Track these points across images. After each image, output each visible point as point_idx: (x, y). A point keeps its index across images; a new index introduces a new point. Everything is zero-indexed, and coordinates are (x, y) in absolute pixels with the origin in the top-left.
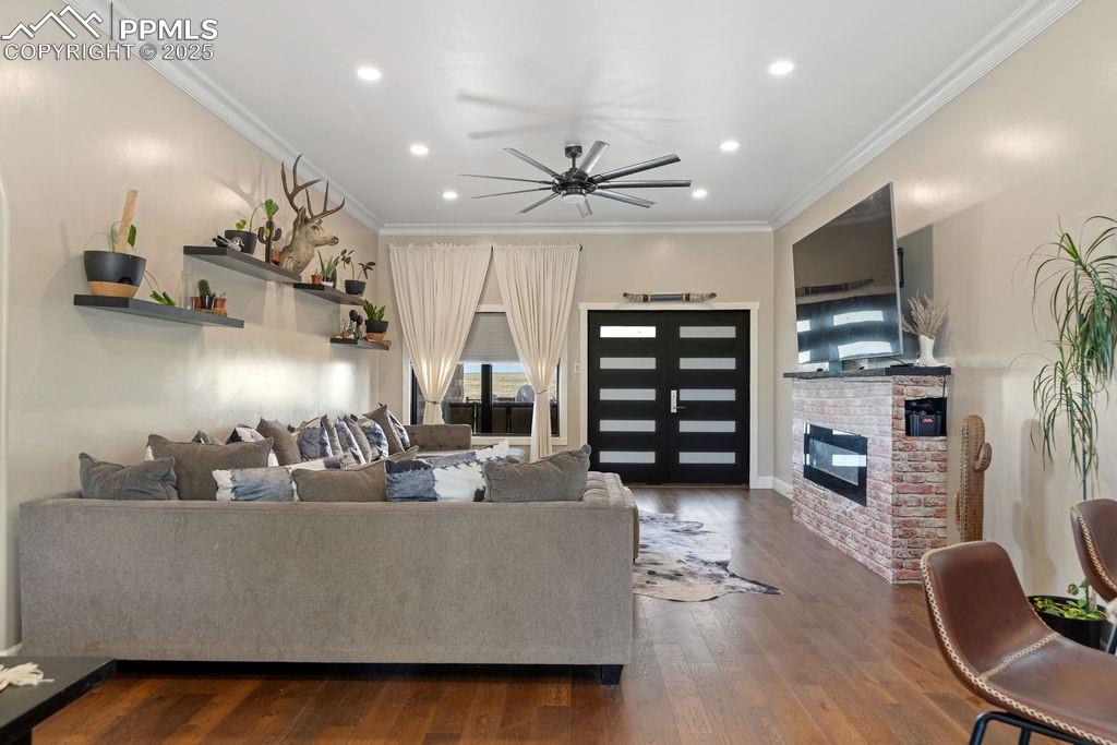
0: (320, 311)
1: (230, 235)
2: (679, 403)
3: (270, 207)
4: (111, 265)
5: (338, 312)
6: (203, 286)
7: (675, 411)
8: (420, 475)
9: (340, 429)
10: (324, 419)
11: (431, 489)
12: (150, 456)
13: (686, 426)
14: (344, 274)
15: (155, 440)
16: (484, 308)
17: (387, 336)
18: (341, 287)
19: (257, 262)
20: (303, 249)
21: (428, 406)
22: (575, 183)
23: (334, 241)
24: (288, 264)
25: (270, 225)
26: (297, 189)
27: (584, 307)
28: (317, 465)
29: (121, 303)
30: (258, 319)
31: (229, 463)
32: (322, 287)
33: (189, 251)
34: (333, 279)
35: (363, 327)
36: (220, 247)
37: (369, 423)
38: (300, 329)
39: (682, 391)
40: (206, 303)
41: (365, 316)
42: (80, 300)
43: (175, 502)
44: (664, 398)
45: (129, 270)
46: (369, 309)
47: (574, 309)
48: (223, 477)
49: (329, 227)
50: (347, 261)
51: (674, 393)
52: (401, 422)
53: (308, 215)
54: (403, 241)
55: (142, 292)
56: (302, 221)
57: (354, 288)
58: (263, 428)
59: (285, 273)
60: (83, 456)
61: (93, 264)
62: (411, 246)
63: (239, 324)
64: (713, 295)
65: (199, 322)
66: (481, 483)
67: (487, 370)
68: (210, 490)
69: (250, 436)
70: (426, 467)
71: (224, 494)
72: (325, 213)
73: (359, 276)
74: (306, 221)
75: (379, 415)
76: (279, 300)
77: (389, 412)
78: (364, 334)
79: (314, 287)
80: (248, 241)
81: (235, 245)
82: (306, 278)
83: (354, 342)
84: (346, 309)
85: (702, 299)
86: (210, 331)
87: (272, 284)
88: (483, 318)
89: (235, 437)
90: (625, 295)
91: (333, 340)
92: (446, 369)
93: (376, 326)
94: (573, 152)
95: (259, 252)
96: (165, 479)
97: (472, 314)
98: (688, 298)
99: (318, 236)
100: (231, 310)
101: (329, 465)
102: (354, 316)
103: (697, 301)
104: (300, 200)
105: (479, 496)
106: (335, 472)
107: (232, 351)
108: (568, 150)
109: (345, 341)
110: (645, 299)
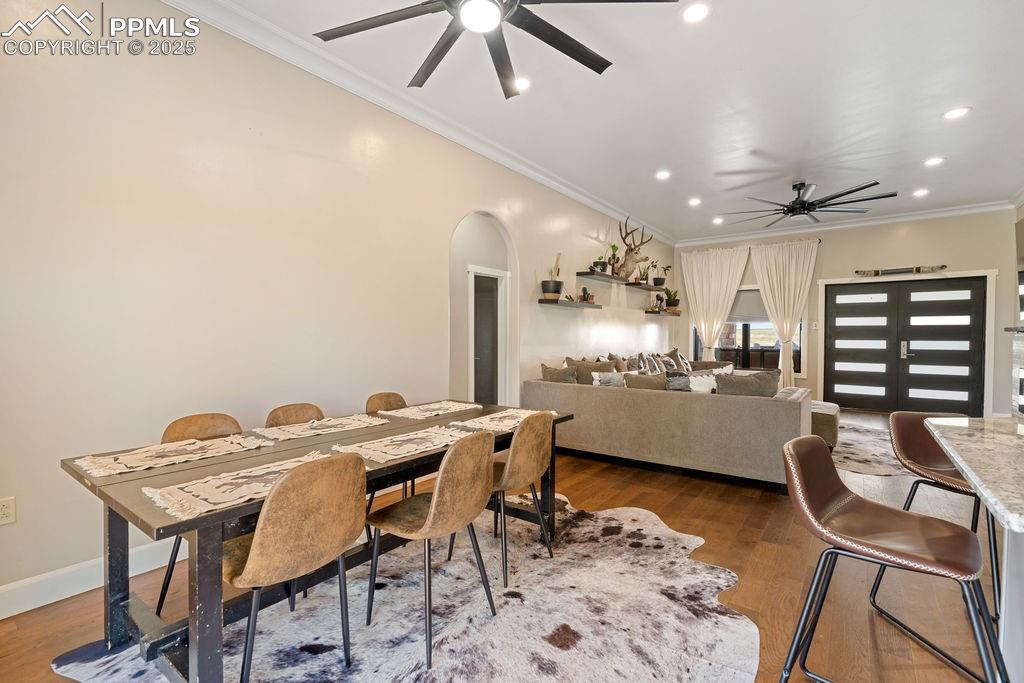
0: (639, 296)
1: (596, 264)
2: (909, 351)
3: (614, 248)
4: (551, 285)
5: (649, 296)
6: (585, 290)
7: (905, 357)
8: (682, 380)
9: (650, 361)
10: (641, 355)
11: (688, 386)
12: (565, 366)
13: (915, 369)
14: (653, 275)
15: (568, 360)
16: (744, 288)
17: (678, 308)
18: (651, 282)
19: (607, 276)
20: (630, 265)
21: (705, 350)
22: (800, 207)
23: (647, 259)
24: (623, 274)
25: (614, 255)
26: (627, 235)
27: (822, 284)
28: (635, 373)
29: (555, 302)
30: (608, 303)
31: (598, 369)
32: (640, 284)
33: (579, 274)
34: (647, 279)
35: (664, 304)
36: (592, 272)
37: (667, 359)
38: (628, 307)
39: (911, 342)
40: (586, 298)
41: (665, 297)
42: (541, 301)
43: (576, 384)
44: (894, 348)
45: (557, 287)
46: (668, 292)
47: (814, 284)
48: (595, 375)
49: (644, 251)
50: (655, 267)
51: (904, 344)
52: (688, 358)
53: (633, 247)
54: (689, 250)
55: (562, 297)
56: (630, 250)
57: (658, 282)
58: (611, 357)
59: (622, 279)
60: (542, 365)
61: (545, 286)
62: (694, 252)
63: (600, 307)
64: (943, 267)
65: (582, 307)
66: (714, 385)
67: (746, 328)
68: (590, 381)
69: (604, 360)
70: (686, 376)
71: (596, 383)
72: (642, 243)
73: (661, 275)
74: (632, 250)
75: (673, 354)
76: (618, 292)
77: (679, 353)
78: (665, 307)
79: (636, 284)
80: (604, 266)
81: (598, 269)
82: (632, 279)
83: (658, 313)
84: (654, 294)
85: (933, 270)
86: (588, 311)
87: (614, 285)
88: (743, 294)
89: (598, 360)
90: (857, 272)
91: (646, 312)
92: (718, 326)
93: (672, 302)
94: (799, 187)
95: (609, 271)
96: (573, 375)
97: (735, 292)
98: (918, 270)
99: (638, 257)
100: (596, 301)
101: (640, 373)
102: (659, 298)
103: (928, 272)
104: (629, 240)
105: (713, 391)
106: (643, 376)
107: (597, 320)
108: (794, 187)
109: (653, 312)
110: (877, 273)
